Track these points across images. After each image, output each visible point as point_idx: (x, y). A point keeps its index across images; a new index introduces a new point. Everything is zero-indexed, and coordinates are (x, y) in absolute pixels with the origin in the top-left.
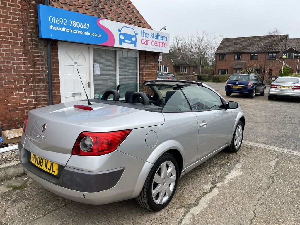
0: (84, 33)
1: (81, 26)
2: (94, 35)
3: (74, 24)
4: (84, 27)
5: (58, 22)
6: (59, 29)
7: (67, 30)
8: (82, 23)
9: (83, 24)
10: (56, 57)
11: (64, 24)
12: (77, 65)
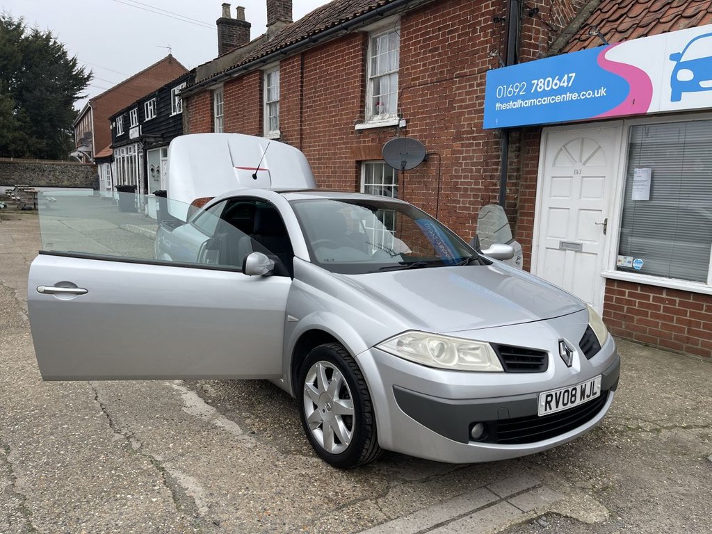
0: (558, 99)
1: (555, 83)
2: (583, 95)
3: (540, 85)
4: (562, 85)
5: (510, 92)
6: (511, 105)
7: (524, 104)
8: (557, 77)
9: (560, 80)
10: (533, 162)
11: (521, 93)
12: (582, 175)
